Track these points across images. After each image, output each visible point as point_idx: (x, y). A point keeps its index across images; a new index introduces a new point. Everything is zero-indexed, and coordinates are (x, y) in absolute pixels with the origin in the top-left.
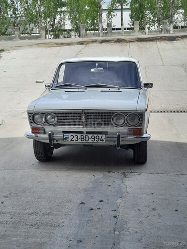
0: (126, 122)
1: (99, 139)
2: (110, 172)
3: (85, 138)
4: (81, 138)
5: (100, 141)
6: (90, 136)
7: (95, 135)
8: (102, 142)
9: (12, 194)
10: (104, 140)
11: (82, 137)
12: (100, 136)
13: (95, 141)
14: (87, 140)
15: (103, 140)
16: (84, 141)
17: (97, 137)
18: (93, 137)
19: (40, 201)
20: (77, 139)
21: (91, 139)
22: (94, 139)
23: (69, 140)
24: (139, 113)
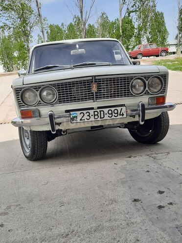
0: (147, 89)
1: (117, 113)
2: (130, 157)
3: (99, 115)
4: (95, 115)
5: (119, 117)
6: (106, 110)
7: (113, 109)
8: (121, 117)
9: (12, 208)
10: (125, 114)
11: (96, 113)
12: (119, 109)
13: (113, 117)
14: (102, 116)
15: (123, 115)
16: (99, 119)
17: (116, 112)
18: (110, 112)
19: (66, 211)
20: (88, 118)
21: (108, 115)
22: (112, 114)
23: (78, 120)
24: (162, 76)
